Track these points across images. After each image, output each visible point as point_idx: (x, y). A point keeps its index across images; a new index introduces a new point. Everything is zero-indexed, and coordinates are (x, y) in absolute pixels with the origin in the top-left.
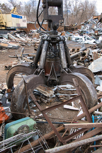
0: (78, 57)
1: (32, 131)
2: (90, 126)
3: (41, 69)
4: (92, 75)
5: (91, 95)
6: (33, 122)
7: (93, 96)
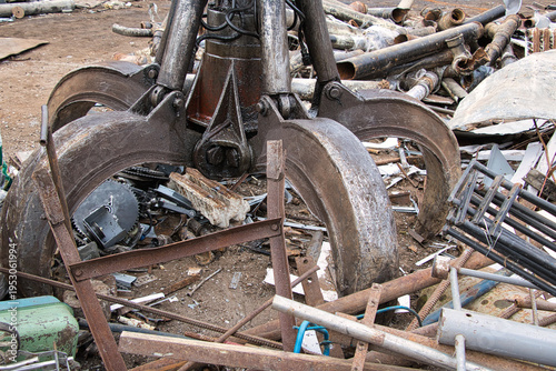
0: (446, 55)
1: (33, 356)
2: (243, 361)
3: (167, 90)
4: (445, 141)
5: (356, 231)
6: (61, 319)
7: (370, 238)
